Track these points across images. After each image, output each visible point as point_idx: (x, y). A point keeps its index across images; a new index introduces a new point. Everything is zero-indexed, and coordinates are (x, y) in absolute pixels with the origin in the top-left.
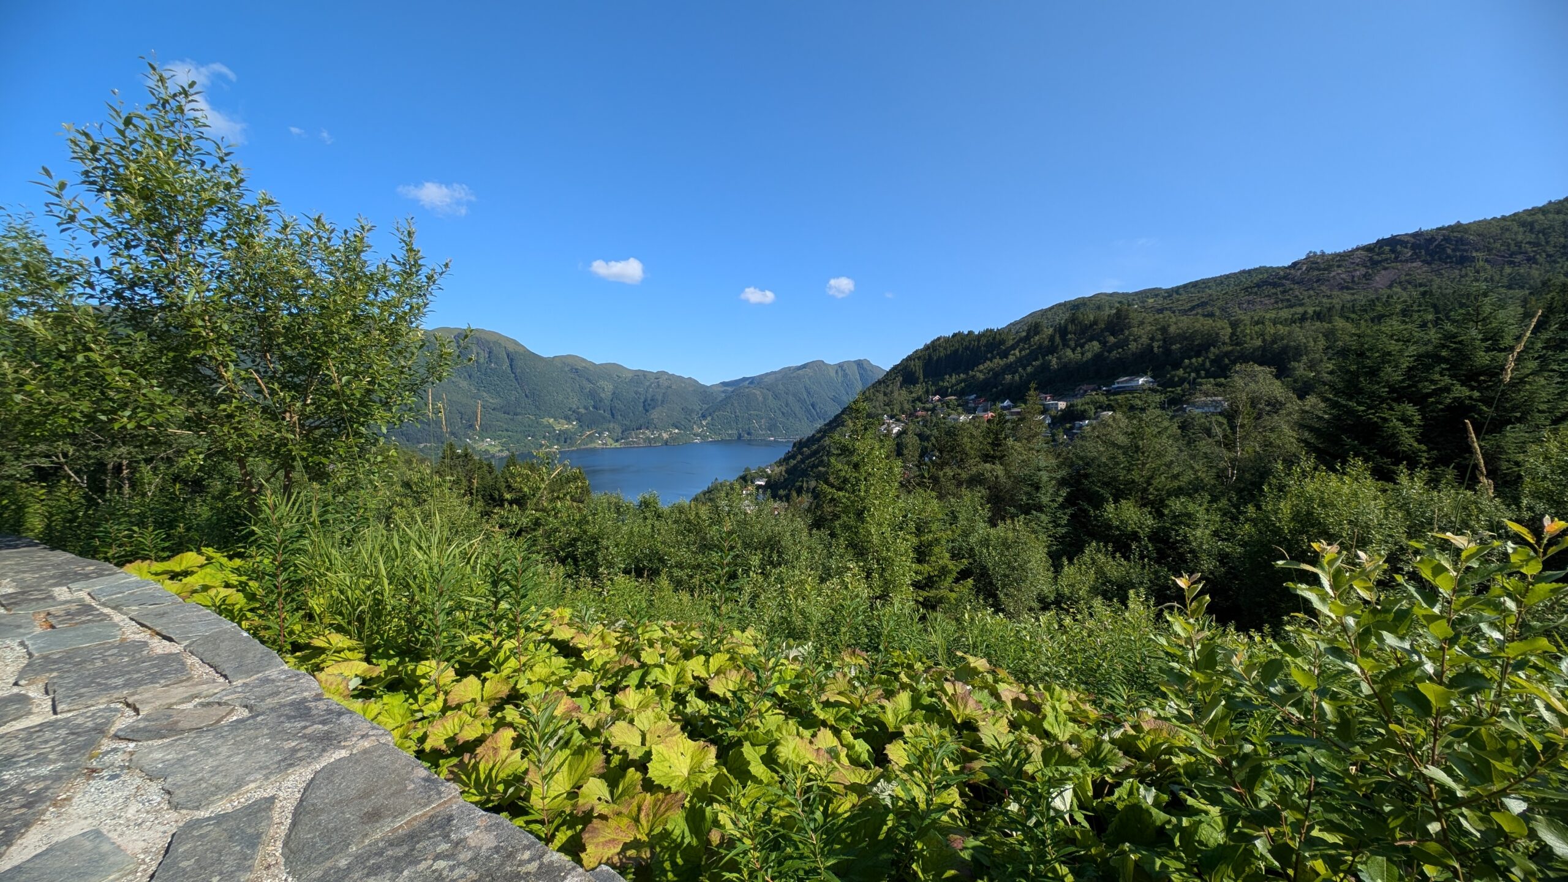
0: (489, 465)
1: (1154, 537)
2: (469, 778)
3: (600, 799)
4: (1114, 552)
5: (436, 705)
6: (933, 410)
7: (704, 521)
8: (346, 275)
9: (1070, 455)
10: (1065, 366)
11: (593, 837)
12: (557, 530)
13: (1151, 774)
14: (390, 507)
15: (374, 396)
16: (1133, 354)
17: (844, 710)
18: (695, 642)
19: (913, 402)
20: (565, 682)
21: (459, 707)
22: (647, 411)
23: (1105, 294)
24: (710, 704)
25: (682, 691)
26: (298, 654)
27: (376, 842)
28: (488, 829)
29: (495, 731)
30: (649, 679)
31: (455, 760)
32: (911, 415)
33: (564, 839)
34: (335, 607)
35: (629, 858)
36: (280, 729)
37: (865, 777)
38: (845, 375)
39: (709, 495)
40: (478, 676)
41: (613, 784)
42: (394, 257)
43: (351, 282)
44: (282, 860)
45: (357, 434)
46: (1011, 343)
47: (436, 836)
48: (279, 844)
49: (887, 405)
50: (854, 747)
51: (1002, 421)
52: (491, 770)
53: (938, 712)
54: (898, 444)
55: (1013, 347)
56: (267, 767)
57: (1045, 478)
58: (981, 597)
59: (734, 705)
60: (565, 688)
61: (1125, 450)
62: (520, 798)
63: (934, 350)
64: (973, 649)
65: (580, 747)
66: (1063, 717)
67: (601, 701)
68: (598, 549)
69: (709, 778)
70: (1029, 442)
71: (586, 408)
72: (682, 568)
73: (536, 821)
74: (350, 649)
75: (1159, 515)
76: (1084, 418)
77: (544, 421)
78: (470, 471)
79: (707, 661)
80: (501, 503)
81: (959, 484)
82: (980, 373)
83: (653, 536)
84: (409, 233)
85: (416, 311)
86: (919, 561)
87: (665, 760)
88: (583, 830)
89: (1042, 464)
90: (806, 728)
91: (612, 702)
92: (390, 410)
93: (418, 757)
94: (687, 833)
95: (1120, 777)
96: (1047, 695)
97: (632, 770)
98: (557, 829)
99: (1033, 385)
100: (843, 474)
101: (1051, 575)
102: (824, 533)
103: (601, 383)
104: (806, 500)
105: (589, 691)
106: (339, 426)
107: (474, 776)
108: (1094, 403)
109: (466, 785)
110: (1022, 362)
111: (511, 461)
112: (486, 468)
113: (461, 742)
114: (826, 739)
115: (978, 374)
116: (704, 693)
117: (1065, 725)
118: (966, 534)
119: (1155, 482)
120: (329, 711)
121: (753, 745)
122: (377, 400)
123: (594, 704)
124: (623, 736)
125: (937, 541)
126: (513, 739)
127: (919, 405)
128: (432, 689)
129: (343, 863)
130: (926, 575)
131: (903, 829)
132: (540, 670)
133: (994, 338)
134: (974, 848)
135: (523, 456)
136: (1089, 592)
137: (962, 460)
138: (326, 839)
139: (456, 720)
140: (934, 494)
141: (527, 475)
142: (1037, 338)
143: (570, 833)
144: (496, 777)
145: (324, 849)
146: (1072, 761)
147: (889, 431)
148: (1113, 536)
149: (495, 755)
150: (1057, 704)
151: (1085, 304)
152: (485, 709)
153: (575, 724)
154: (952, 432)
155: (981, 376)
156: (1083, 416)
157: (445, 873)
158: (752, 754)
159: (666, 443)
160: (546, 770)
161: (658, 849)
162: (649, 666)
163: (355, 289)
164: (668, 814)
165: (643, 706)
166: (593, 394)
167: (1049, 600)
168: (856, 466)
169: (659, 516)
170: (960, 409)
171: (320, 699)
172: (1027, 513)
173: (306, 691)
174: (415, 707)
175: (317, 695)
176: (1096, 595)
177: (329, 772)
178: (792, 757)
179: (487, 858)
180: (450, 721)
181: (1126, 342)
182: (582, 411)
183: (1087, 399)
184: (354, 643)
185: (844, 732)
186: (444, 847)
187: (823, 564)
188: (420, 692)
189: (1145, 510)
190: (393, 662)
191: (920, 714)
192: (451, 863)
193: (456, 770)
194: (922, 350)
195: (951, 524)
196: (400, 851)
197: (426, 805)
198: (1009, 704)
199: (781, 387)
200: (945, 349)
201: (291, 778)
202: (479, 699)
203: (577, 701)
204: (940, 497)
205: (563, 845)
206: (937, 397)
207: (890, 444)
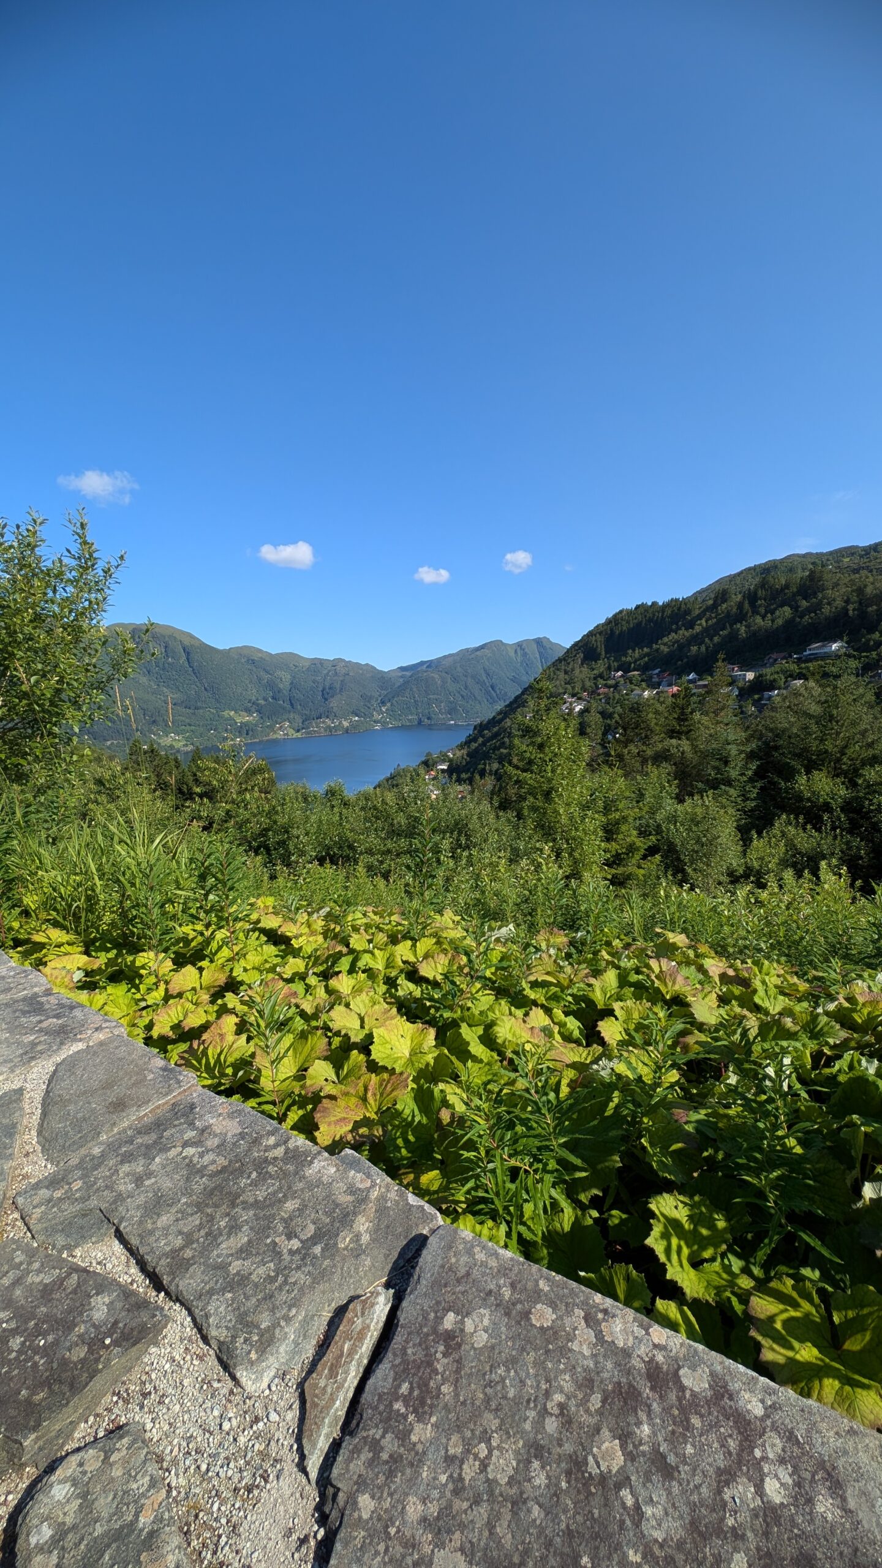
0: (176, 760)
1: (847, 807)
2: (200, 1063)
3: (326, 1080)
4: (805, 824)
5: (158, 995)
6: (616, 686)
7: (391, 807)
8: (23, 572)
9: (760, 728)
10: (754, 634)
11: (324, 1117)
12: (248, 821)
13: (871, 1045)
14: (86, 805)
15: (63, 696)
16: (826, 619)
17: (553, 989)
18: (399, 928)
19: (595, 679)
20: (278, 969)
21: (180, 995)
22: (326, 699)
23: (798, 555)
24: (421, 986)
25: (393, 975)
26: (19, 949)
27: (125, 1130)
28: (231, 1116)
29: (219, 1017)
30: (361, 964)
31: (183, 1047)
32: (593, 693)
33: (296, 1118)
34: (48, 904)
35: (362, 1136)
36: (17, 1023)
37: (584, 1055)
38: (525, 654)
39: (392, 782)
40: (194, 965)
41: (338, 1067)
42: (68, 551)
43: (28, 580)
44: (39, 1148)
45: (50, 734)
46: (697, 612)
47: (181, 1124)
48: (34, 1133)
49: (568, 683)
50: (565, 1024)
51: (688, 694)
52: (219, 1055)
53: (647, 989)
54: (580, 724)
55: (699, 617)
56: (11, 1061)
57: (734, 752)
58: (670, 873)
59: (447, 987)
60: (279, 974)
61: (818, 720)
62: (250, 1081)
63: (616, 624)
64: (672, 926)
65: (303, 1031)
66: (773, 991)
67: (315, 987)
68: (289, 838)
69: (430, 1058)
70: (717, 715)
71: (265, 699)
72: (372, 854)
73: (267, 1103)
74: (69, 944)
75: (853, 784)
76: (773, 689)
77: (225, 714)
78: (158, 766)
79: (414, 946)
80: (190, 796)
81: (644, 761)
82: (664, 645)
83: (341, 824)
84: (82, 524)
85: (96, 607)
86: (608, 840)
87: (387, 1042)
88: (314, 1110)
89: (731, 737)
90: (517, 1007)
91: (326, 987)
92: (79, 709)
93: (146, 1044)
94: (417, 1112)
95: (840, 1049)
96: (756, 969)
97: (355, 1052)
98: (288, 1109)
99: (721, 656)
100: (528, 755)
101: (739, 848)
102: (511, 815)
103: (279, 673)
104: (489, 783)
105: (303, 977)
106: (33, 727)
107: (204, 1061)
108: (783, 672)
109: (197, 1070)
110: (709, 632)
111: (196, 755)
112: (173, 763)
113: (187, 1029)
114: (538, 1017)
115: (662, 647)
116: (413, 975)
117: (775, 998)
118: (652, 812)
119: (849, 752)
120: (61, 1006)
121: (470, 1026)
122: (66, 699)
123: (308, 988)
124: (343, 1020)
125: (625, 819)
126: (236, 1024)
127: (601, 682)
128: (153, 979)
129: (96, 1151)
130: (614, 853)
131: (630, 1106)
132: (253, 959)
133: (679, 609)
134: (698, 1122)
135: (207, 750)
136: (779, 864)
137: (646, 736)
138: (77, 1129)
139: (179, 1008)
140: (620, 772)
141: (215, 769)
142: (724, 606)
143: (301, 1112)
144: (225, 1062)
145: (76, 1138)
146: (791, 1036)
147: (571, 710)
148: (805, 807)
149: (222, 1040)
150: (767, 979)
151: (776, 567)
152: (206, 997)
153: (293, 1009)
154: (636, 708)
155: (666, 650)
156: (772, 686)
157: (195, 1160)
158: (470, 1035)
159: (347, 731)
160: (273, 1056)
161: (390, 1128)
162: (359, 952)
163: (32, 586)
164: (395, 1093)
165: (357, 991)
166: (271, 685)
167: (738, 874)
168: (541, 747)
169: (346, 804)
170: (644, 684)
171: (50, 994)
172: (715, 788)
173: (36, 986)
174: (138, 996)
175: (47, 990)
176: (786, 867)
177: (70, 1064)
178: (510, 1037)
179: (234, 1144)
180: (174, 1009)
181: (818, 606)
182: (262, 702)
183: (777, 668)
184: (71, 937)
185: (555, 1010)
186: (190, 1134)
187: (511, 846)
188: (141, 983)
189: (838, 780)
190: (112, 954)
191: (628, 991)
192: (200, 1150)
193: (186, 1055)
194: (603, 625)
195: (638, 802)
196: (149, 1139)
197: (167, 1094)
198: (717, 979)
199: (459, 669)
200: (628, 622)
201: (35, 1070)
202: (198, 988)
203: (293, 987)
204: (626, 776)
205: (295, 1124)
206: (620, 673)
207: (574, 723)
